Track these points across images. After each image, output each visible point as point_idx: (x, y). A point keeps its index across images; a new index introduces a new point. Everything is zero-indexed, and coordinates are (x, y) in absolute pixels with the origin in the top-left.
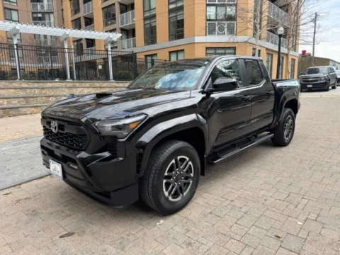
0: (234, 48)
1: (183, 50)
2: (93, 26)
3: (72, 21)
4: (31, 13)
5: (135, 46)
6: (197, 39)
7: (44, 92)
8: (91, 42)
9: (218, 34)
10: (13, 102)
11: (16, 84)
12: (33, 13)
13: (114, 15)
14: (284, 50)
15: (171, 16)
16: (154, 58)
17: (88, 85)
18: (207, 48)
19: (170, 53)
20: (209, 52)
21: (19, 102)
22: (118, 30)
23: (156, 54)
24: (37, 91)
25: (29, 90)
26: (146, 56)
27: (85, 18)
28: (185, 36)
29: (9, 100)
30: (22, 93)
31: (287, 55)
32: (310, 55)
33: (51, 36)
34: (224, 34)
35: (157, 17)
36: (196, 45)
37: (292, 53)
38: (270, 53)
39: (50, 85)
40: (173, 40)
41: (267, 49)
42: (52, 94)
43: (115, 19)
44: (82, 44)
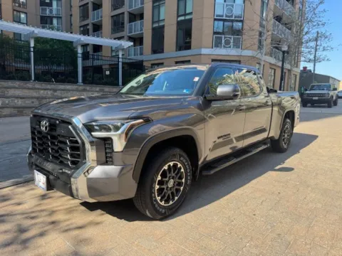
0: (239, 61)
1: (189, 61)
2: (101, 33)
3: (80, 27)
4: (39, 17)
5: (141, 54)
6: (204, 51)
7: (56, 94)
8: (97, 48)
9: (224, 47)
10: (27, 102)
11: (29, 85)
13: (123, 24)
17: (98, 89)
18: (213, 60)
21: (33, 102)
22: (126, 37)
23: (163, 63)
24: (49, 92)
25: (42, 91)
26: (152, 65)
27: (93, 24)
28: (192, 47)
29: (24, 100)
30: (35, 94)
31: (289, 71)
34: (230, 47)
35: (165, 28)
36: (202, 56)
38: (273, 67)
39: (62, 87)
41: (270, 64)
43: (123, 27)
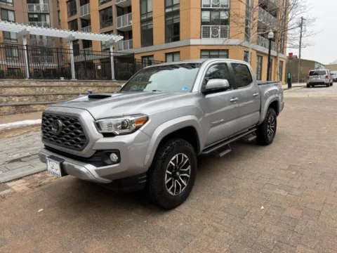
0: (227, 51)
1: (179, 52)
2: (90, 28)
3: (69, 22)
4: (27, 14)
5: (131, 47)
6: (193, 42)
7: (51, 90)
8: (87, 43)
9: (213, 37)
10: (25, 100)
11: (25, 83)
12: (29, 14)
13: (111, 17)
14: (273, 53)
15: (167, 19)
16: (150, 59)
17: (92, 84)
18: (202, 51)
19: (167, 54)
20: (203, 54)
21: (30, 99)
22: (115, 31)
23: (153, 56)
24: (45, 89)
25: (38, 89)
26: (143, 57)
27: (82, 19)
28: (181, 38)
29: (21, 98)
30: (31, 91)
31: (276, 57)
32: (296, 57)
33: (47, 37)
34: (218, 37)
35: (154, 20)
36: (191, 47)
37: (280, 55)
38: (260, 55)
39: (57, 84)
40: (169, 42)
41: (258, 52)
42: (59, 92)
43: (112, 21)
44: (78, 45)
